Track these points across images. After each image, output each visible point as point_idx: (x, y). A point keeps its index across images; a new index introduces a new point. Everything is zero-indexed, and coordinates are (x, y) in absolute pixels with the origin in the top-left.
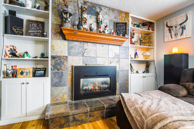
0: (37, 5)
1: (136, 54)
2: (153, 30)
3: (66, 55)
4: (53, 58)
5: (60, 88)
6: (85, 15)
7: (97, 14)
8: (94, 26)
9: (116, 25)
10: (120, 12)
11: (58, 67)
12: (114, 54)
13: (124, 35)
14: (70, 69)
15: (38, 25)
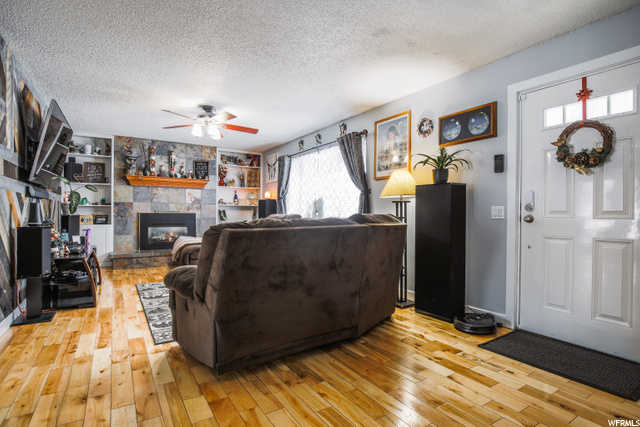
0: (98, 149)
1: (236, 197)
2: (259, 165)
3: (131, 201)
4: (116, 204)
5: (124, 237)
6: (153, 158)
7: (170, 153)
8: (165, 168)
9: (196, 163)
10: (202, 148)
11: (122, 214)
12: (193, 199)
13: (203, 178)
14: (135, 216)
15: (97, 168)
